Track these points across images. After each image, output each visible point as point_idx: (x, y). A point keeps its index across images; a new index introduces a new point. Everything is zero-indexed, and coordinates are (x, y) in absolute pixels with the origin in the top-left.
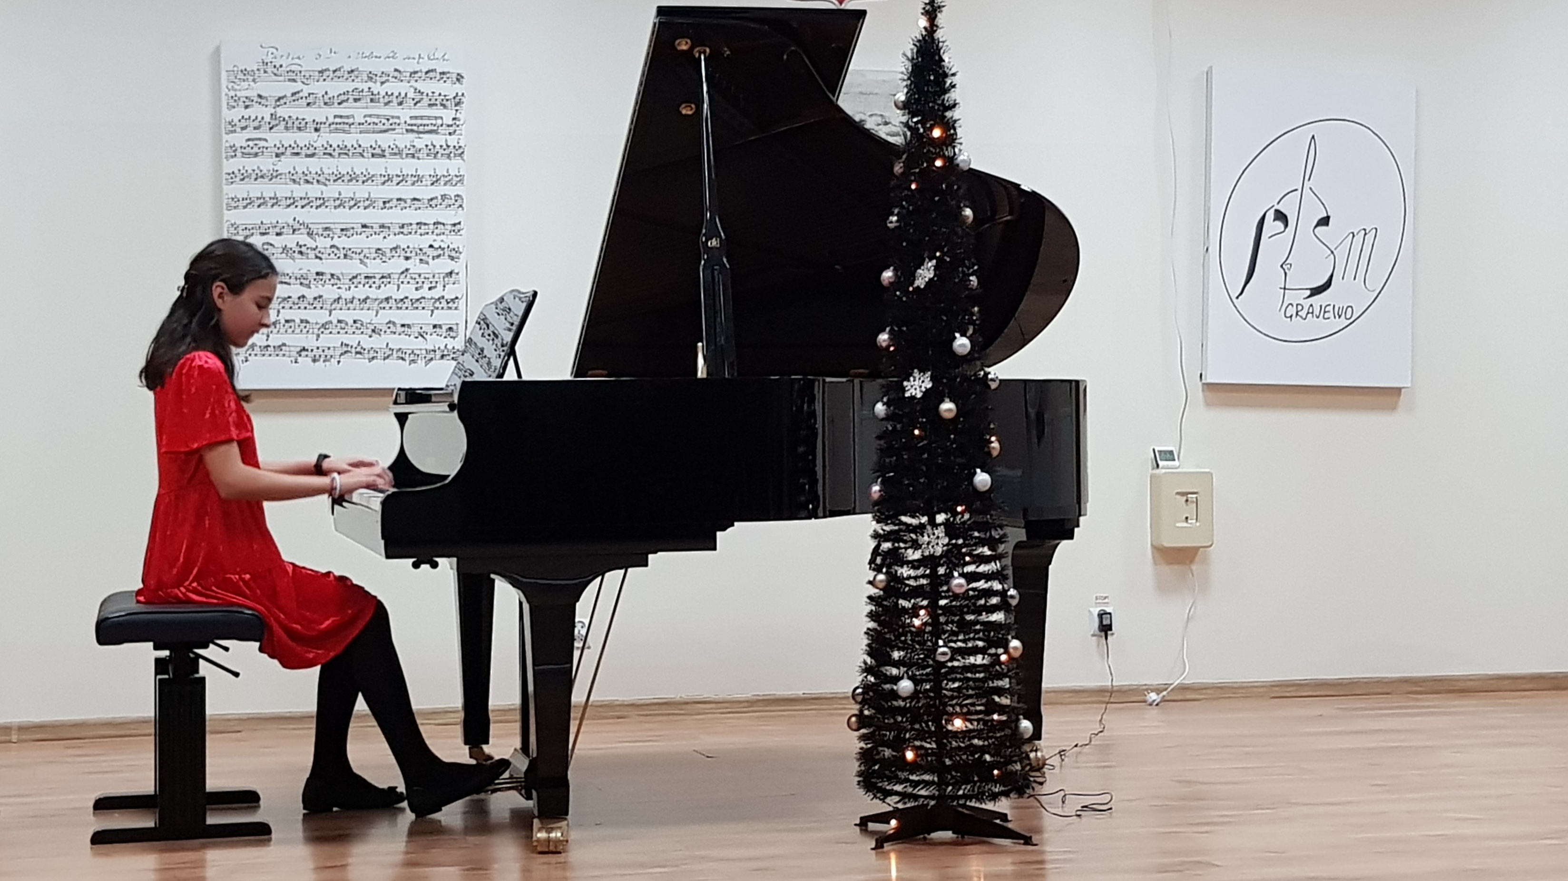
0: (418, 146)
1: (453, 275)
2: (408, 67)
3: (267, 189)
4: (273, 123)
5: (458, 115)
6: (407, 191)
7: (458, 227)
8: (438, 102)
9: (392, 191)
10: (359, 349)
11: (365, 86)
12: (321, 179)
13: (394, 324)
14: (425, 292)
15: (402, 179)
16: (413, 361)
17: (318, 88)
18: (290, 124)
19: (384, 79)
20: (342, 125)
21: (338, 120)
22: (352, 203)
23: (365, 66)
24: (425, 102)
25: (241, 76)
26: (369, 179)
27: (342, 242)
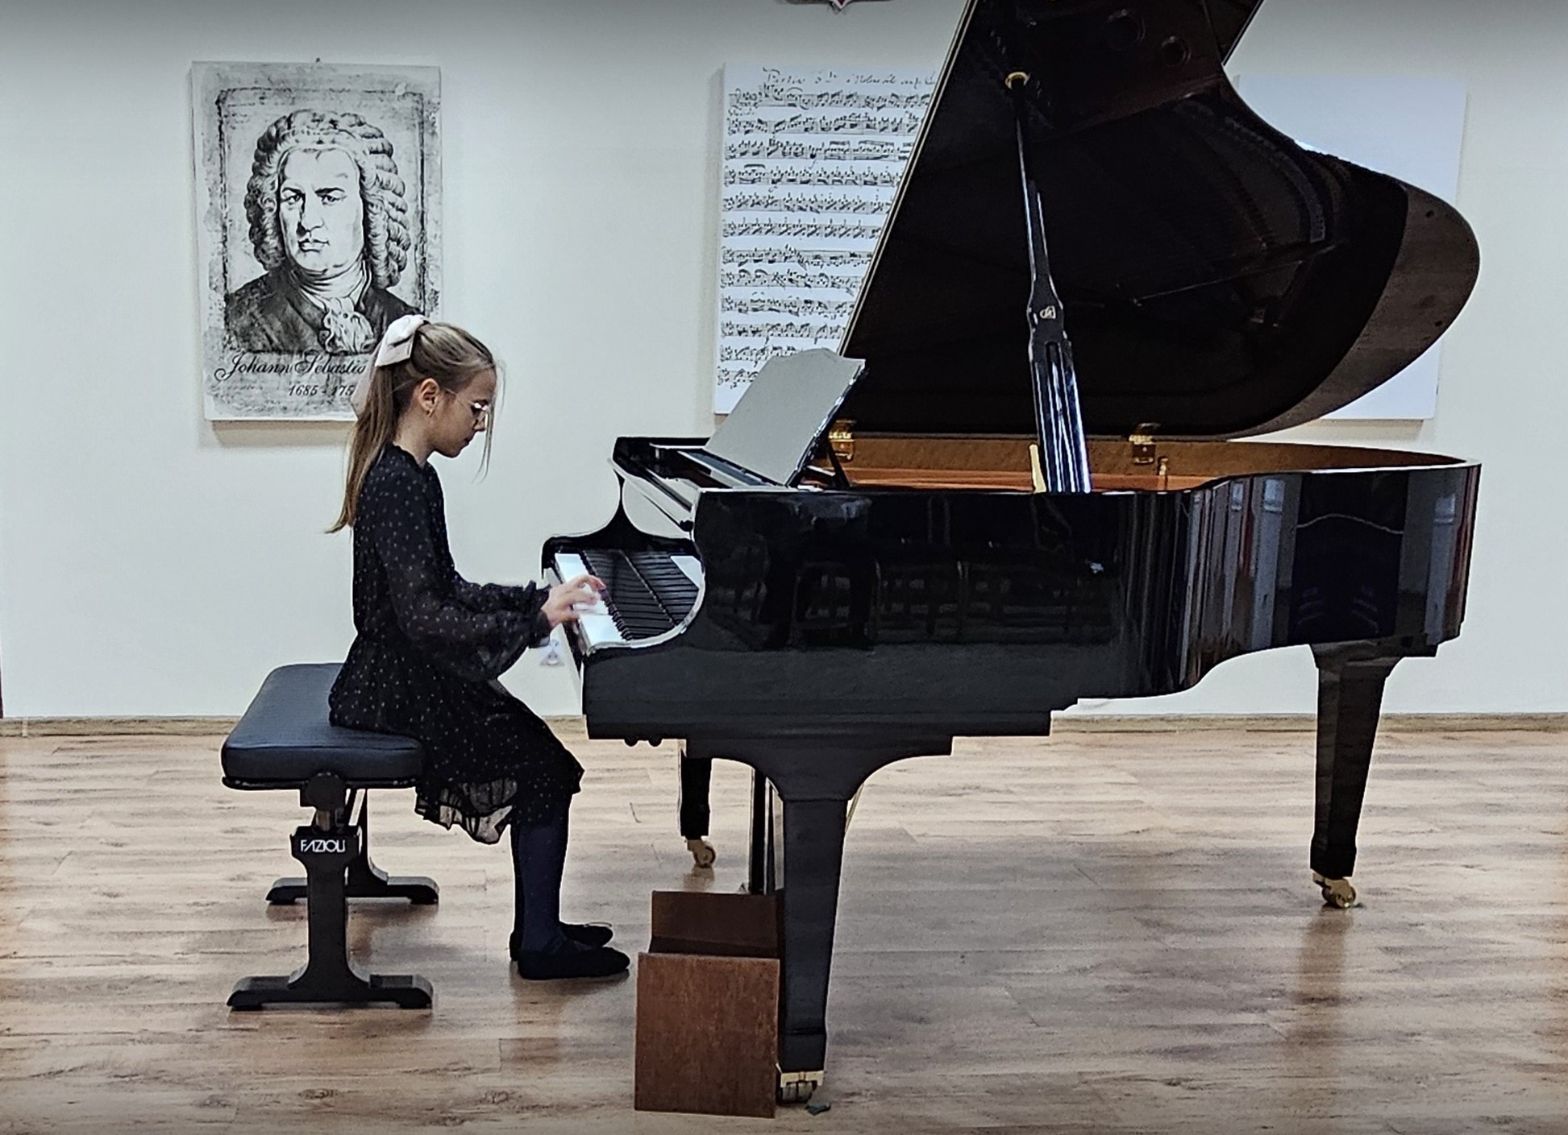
2: (906, 91)
3: (763, 216)
4: (771, 149)
11: (862, 111)
12: (814, 206)
17: (816, 113)
18: (788, 148)
19: (880, 104)
20: (837, 152)
22: (843, 230)
23: (865, 90)
25: (743, 100)
26: (860, 207)
27: (831, 271)
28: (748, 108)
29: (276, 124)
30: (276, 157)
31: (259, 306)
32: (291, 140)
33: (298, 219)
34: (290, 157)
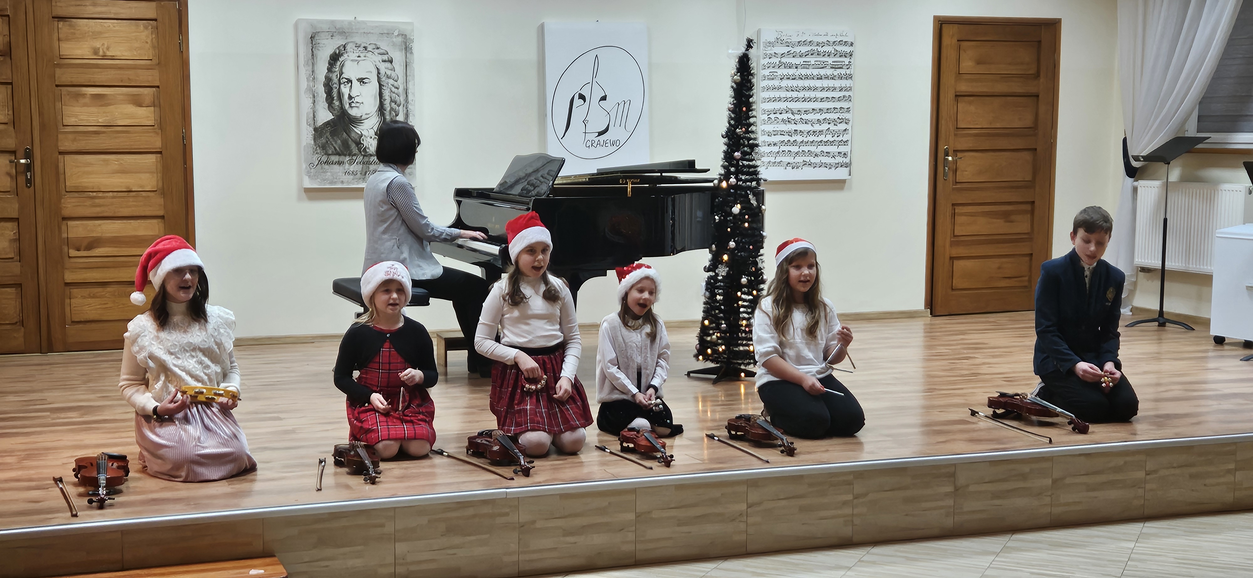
0: (835, 74)
1: (847, 131)
2: (832, 39)
3: (777, 94)
4: (780, 65)
5: (851, 61)
6: (830, 94)
7: (849, 110)
8: (843, 55)
9: (824, 94)
10: (810, 163)
11: (815, 48)
12: (798, 90)
13: (824, 152)
14: (835, 138)
15: (828, 89)
16: (830, 168)
17: (797, 49)
18: (786, 65)
19: (822, 45)
20: (806, 66)
21: (804, 63)
22: (809, 99)
23: (816, 39)
24: (838, 55)
25: (768, 44)
26: (815, 89)
27: (805, 117)
28: (770, 48)
29: (338, 48)
30: (339, 63)
31: (330, 133)
32: (345, 55)
33: (348, 92)
34: (346, 63)
